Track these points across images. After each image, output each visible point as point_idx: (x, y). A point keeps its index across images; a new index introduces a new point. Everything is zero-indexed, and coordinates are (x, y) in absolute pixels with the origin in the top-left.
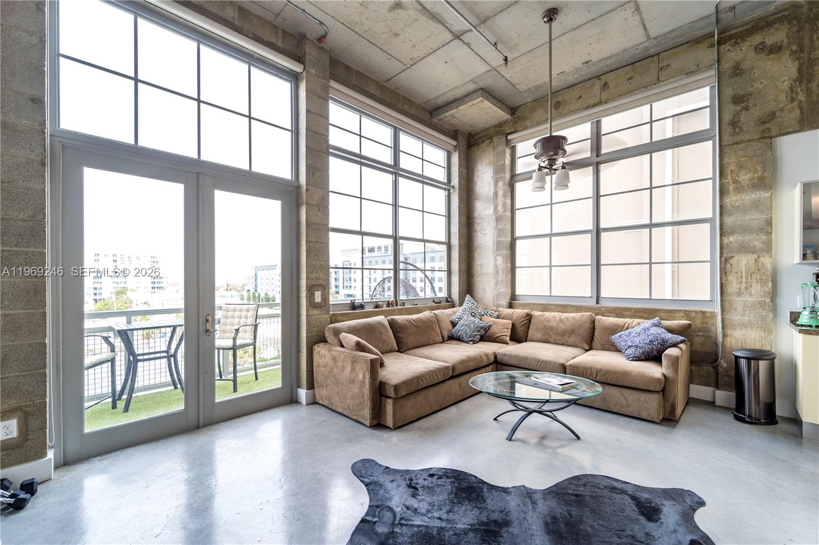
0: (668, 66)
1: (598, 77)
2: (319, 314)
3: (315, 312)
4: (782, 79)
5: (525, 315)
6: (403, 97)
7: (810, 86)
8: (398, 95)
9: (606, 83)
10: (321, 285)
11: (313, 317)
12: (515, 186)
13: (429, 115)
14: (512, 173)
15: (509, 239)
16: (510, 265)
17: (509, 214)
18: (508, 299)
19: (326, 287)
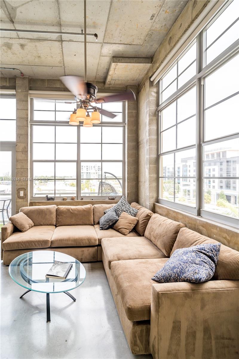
2: (22, 202)
5: (145, 216)
10: (24, 188)
11: (19, 203)
12: (160, 115)
13: (103, 84)
14: (158, 105)
15: (154, 156)
16: (155, 176)
17: (155, 137)
18: (153, 201)
19: (26, 189)
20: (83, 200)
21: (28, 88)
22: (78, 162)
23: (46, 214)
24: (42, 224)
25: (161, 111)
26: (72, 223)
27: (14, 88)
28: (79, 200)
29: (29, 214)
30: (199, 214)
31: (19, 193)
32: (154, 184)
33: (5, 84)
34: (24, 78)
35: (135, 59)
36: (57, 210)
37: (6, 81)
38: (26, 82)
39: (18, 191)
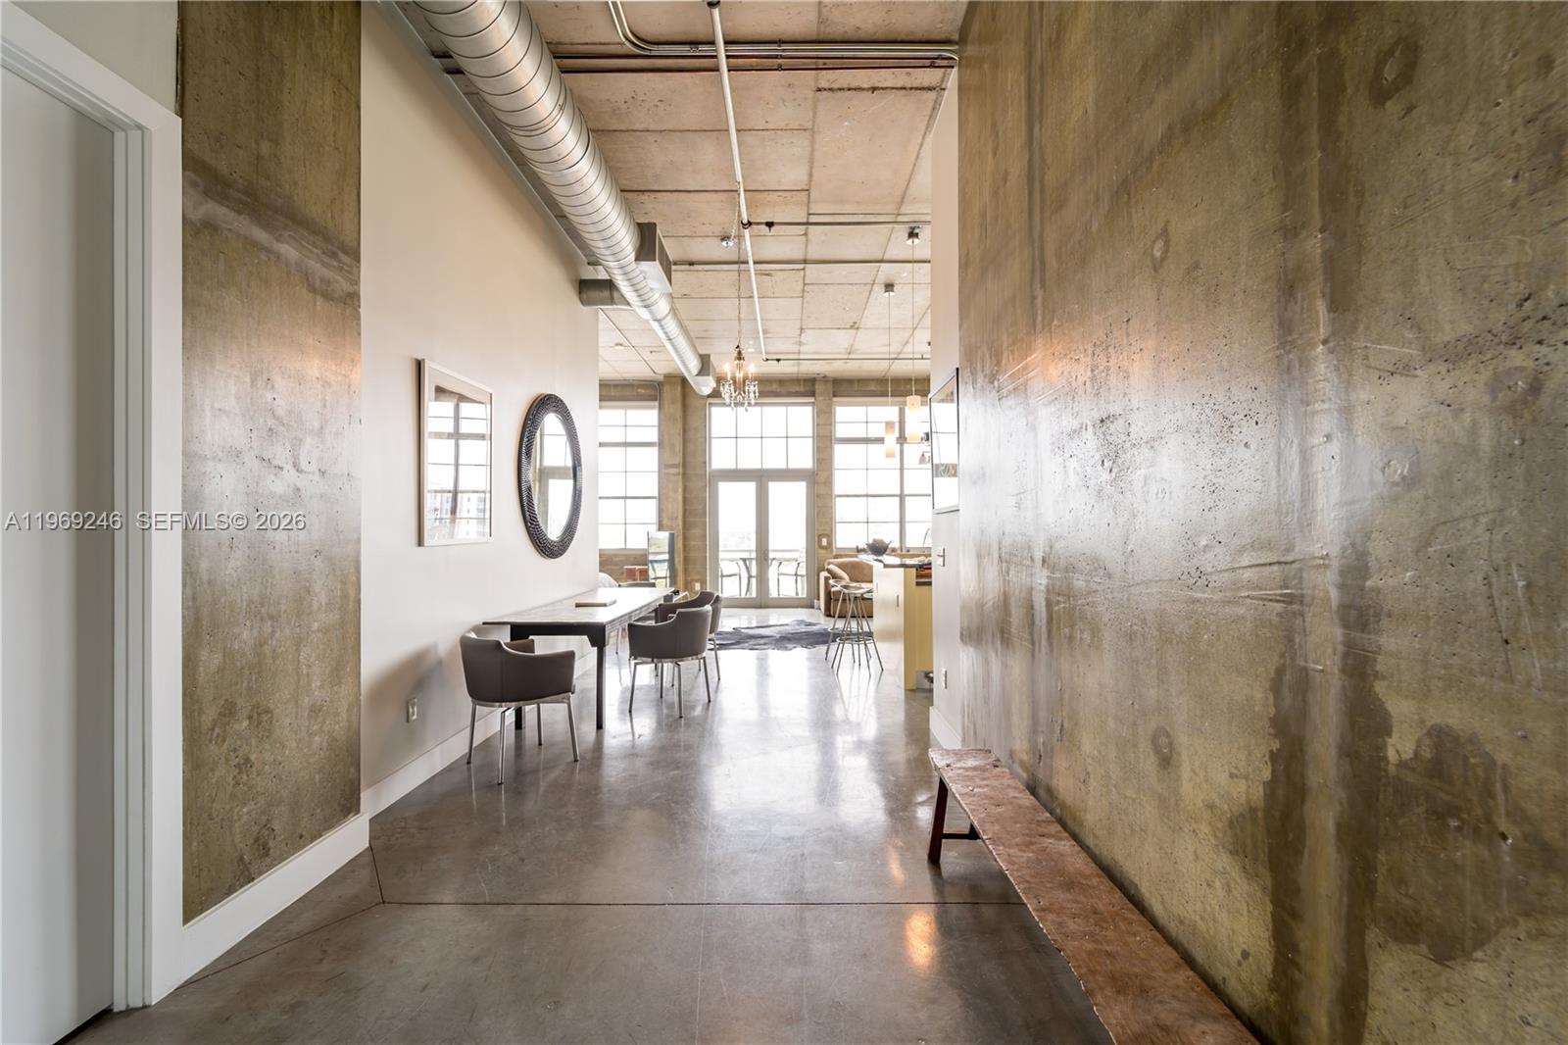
2: (825, 553)
3: (823, 551)
6: (905, 380)
10: (827, 534)
11: (821, 554)
19: (830, 536)
20: (911, 553)
21: (832, 394)
22: (902, 497)
23: (864, 569)
27: (813, 394)
28: (904, 552)
29: (841, 566)
31: (820, 541)
33: (798, 389)
34: (827, 381)
37: (800, 385)
38: (830, 386)
39: (820, 537)
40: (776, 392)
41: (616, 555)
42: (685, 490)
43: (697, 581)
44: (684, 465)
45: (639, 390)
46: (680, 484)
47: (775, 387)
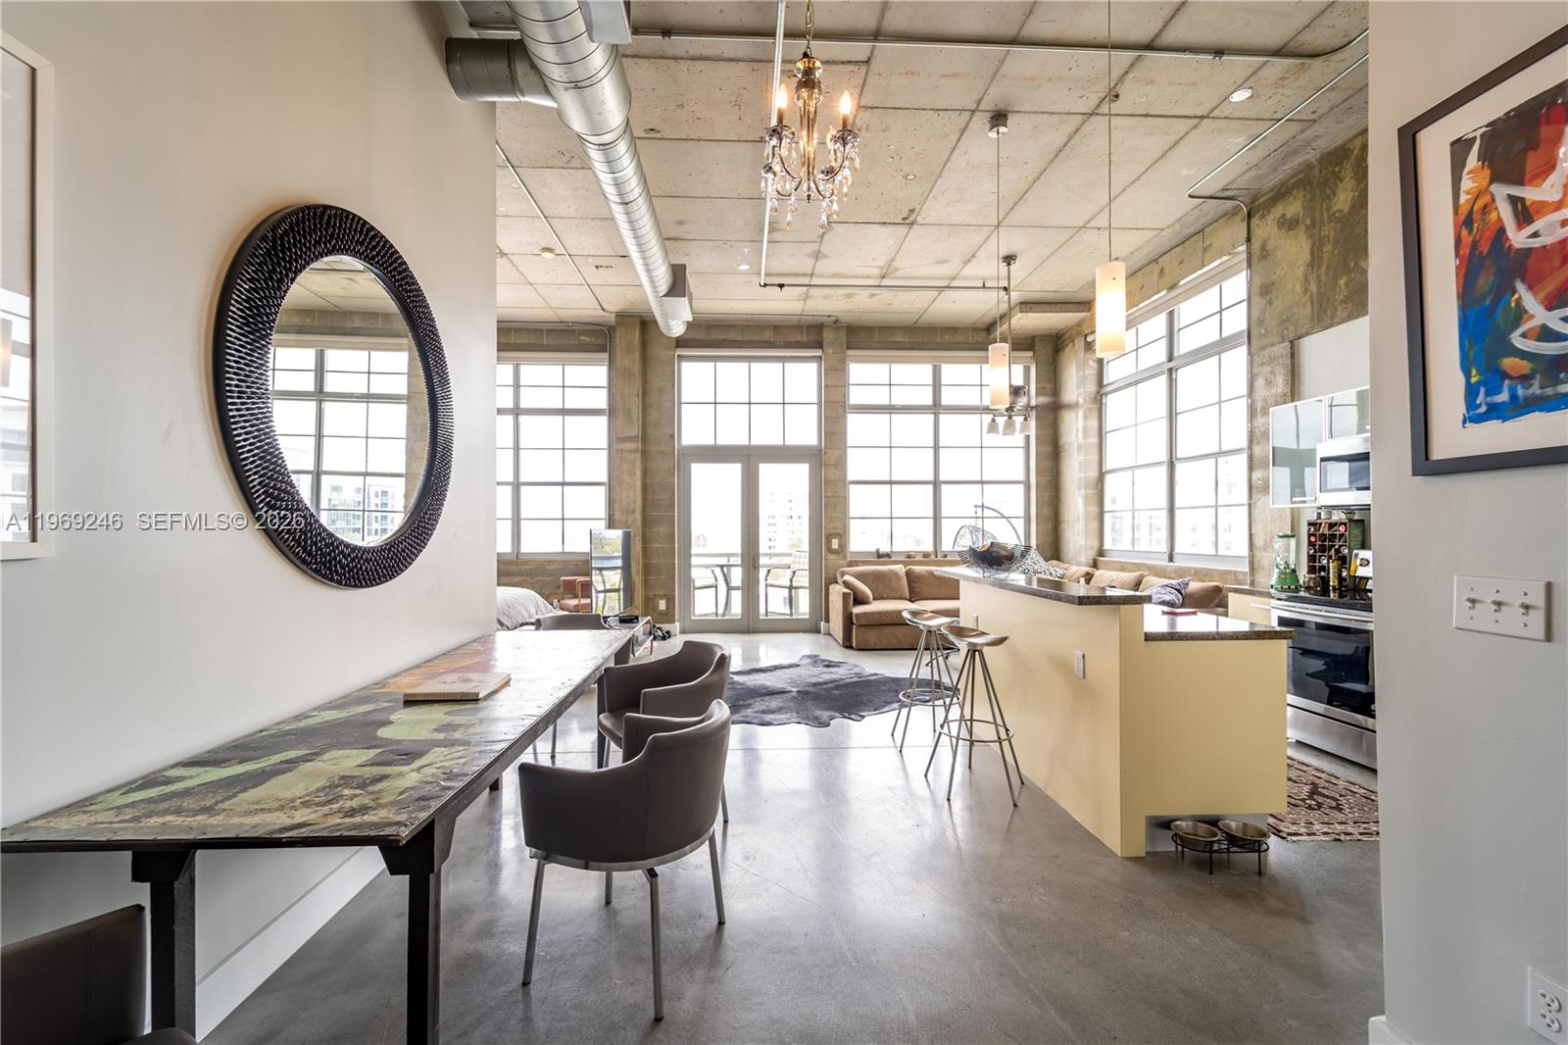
0: (1210, 245)
1: (1156, 260)
2: (836, 561)
3: (832, 557)
4: (1298, 264)
6: (942, 328)
7: (1319, 272)
8: (936, 328)
9: (1162, 269)
10: (838, 534)
11: (831, 562)
12: (1104, 401)
13: (985, 333)
14: (1100, 384)
15: (1094, 474)
16: (1095, 509)
17: (1094, 440)
18: (1092, 554)
19: (843, 536)
20: (948, 558)
21: (845, 346)
22: (936, 484)
23: (891, 581)
24: (885, 596)
25: (1106, 394)
26: (941, 596)
27: (819, 345)
28: (939, 558)
29: (860, 577)
30: (1171, 559)
31: (829, 542)
32: (1095, 525)
33: (799, 338)
34: (838, 328)
35: (1059, 306)
36: (908, 574)
37: (802, 333)
38: (842, 335)
39: (829, 538)
40: (769, 342)
41: (549, 562)
42: (645, 473)
43: (661, 597)
44: (644, 438)
45: (582, 338)
46: (639, 464)
47: (768, 335)
